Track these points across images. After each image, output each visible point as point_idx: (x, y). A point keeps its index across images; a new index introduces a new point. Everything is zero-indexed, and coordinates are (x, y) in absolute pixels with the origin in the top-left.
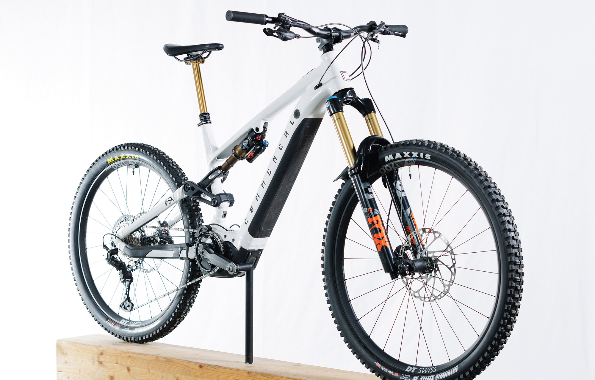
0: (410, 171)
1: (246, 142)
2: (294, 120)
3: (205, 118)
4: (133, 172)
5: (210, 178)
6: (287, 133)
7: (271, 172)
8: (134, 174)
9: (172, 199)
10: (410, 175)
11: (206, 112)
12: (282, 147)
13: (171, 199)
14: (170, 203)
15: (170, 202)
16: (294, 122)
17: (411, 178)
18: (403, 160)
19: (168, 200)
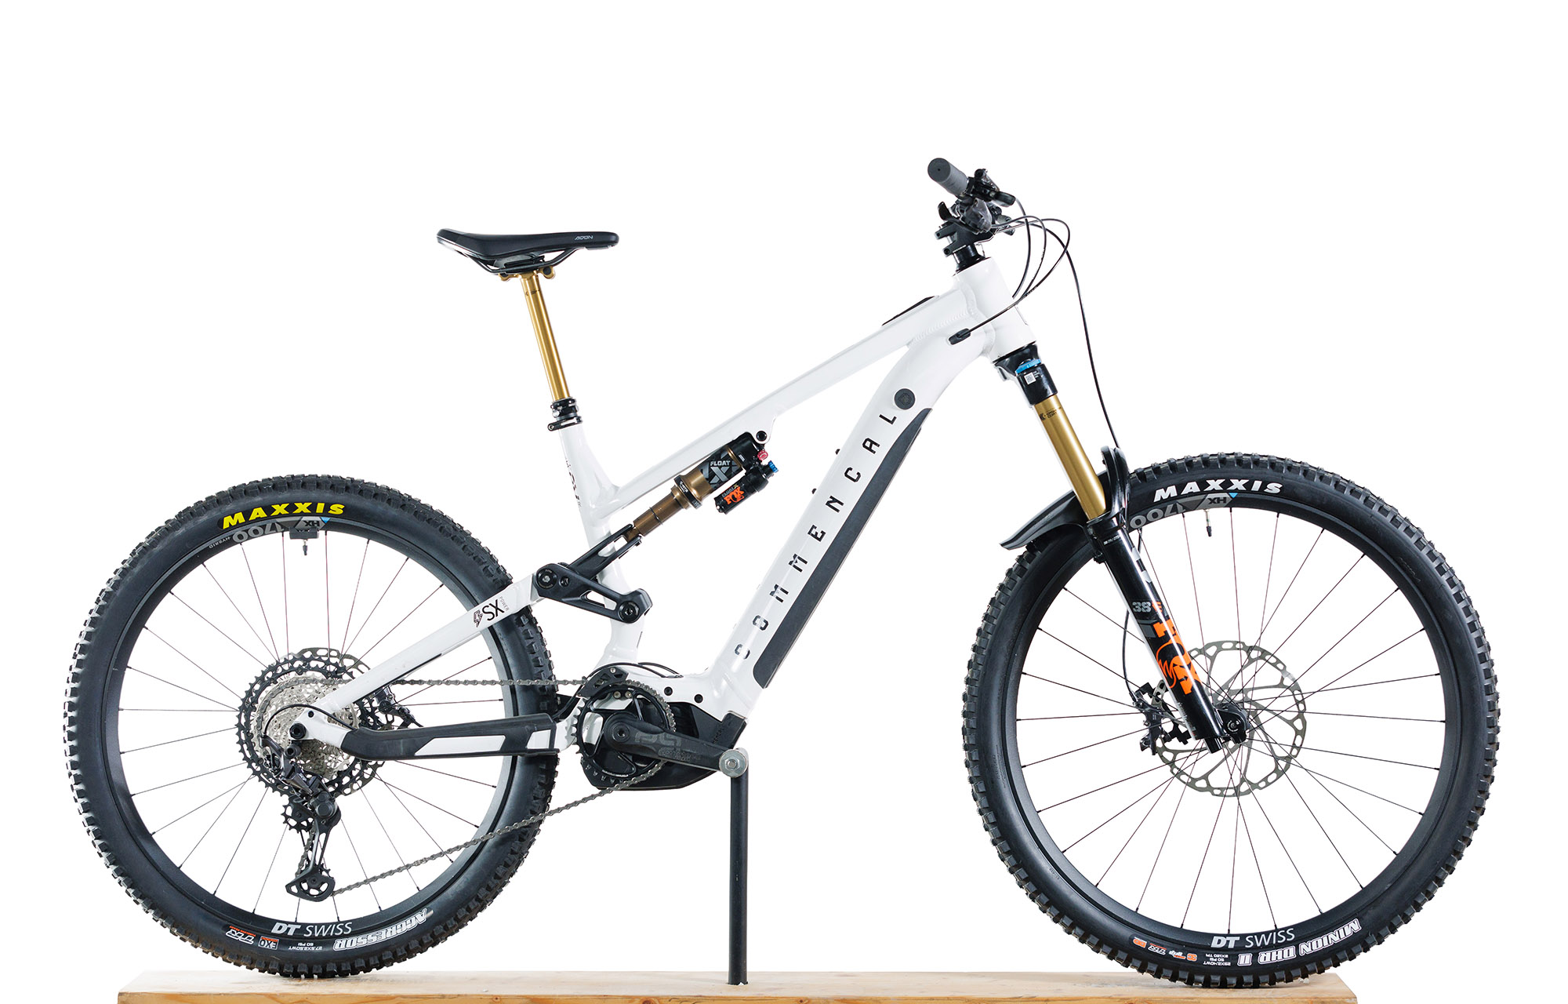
0: (1207, 520)
1: (724, 466)
2: (893, 411)
3: (566, 410)
4: (305, 548)
5: (605, 552)
6: (872, 443)
7: (823, 533)
8: (306, 554)
9: (497, 609)
10: (1209, 529)
11: (566, 397)
12: (858, 474)
13: (494, 611)
14: (489, 620)
15: (491, 616)
16: (895, 418)
17: (1210, 535)
18: (1202, 497)
19: (482, 612)
